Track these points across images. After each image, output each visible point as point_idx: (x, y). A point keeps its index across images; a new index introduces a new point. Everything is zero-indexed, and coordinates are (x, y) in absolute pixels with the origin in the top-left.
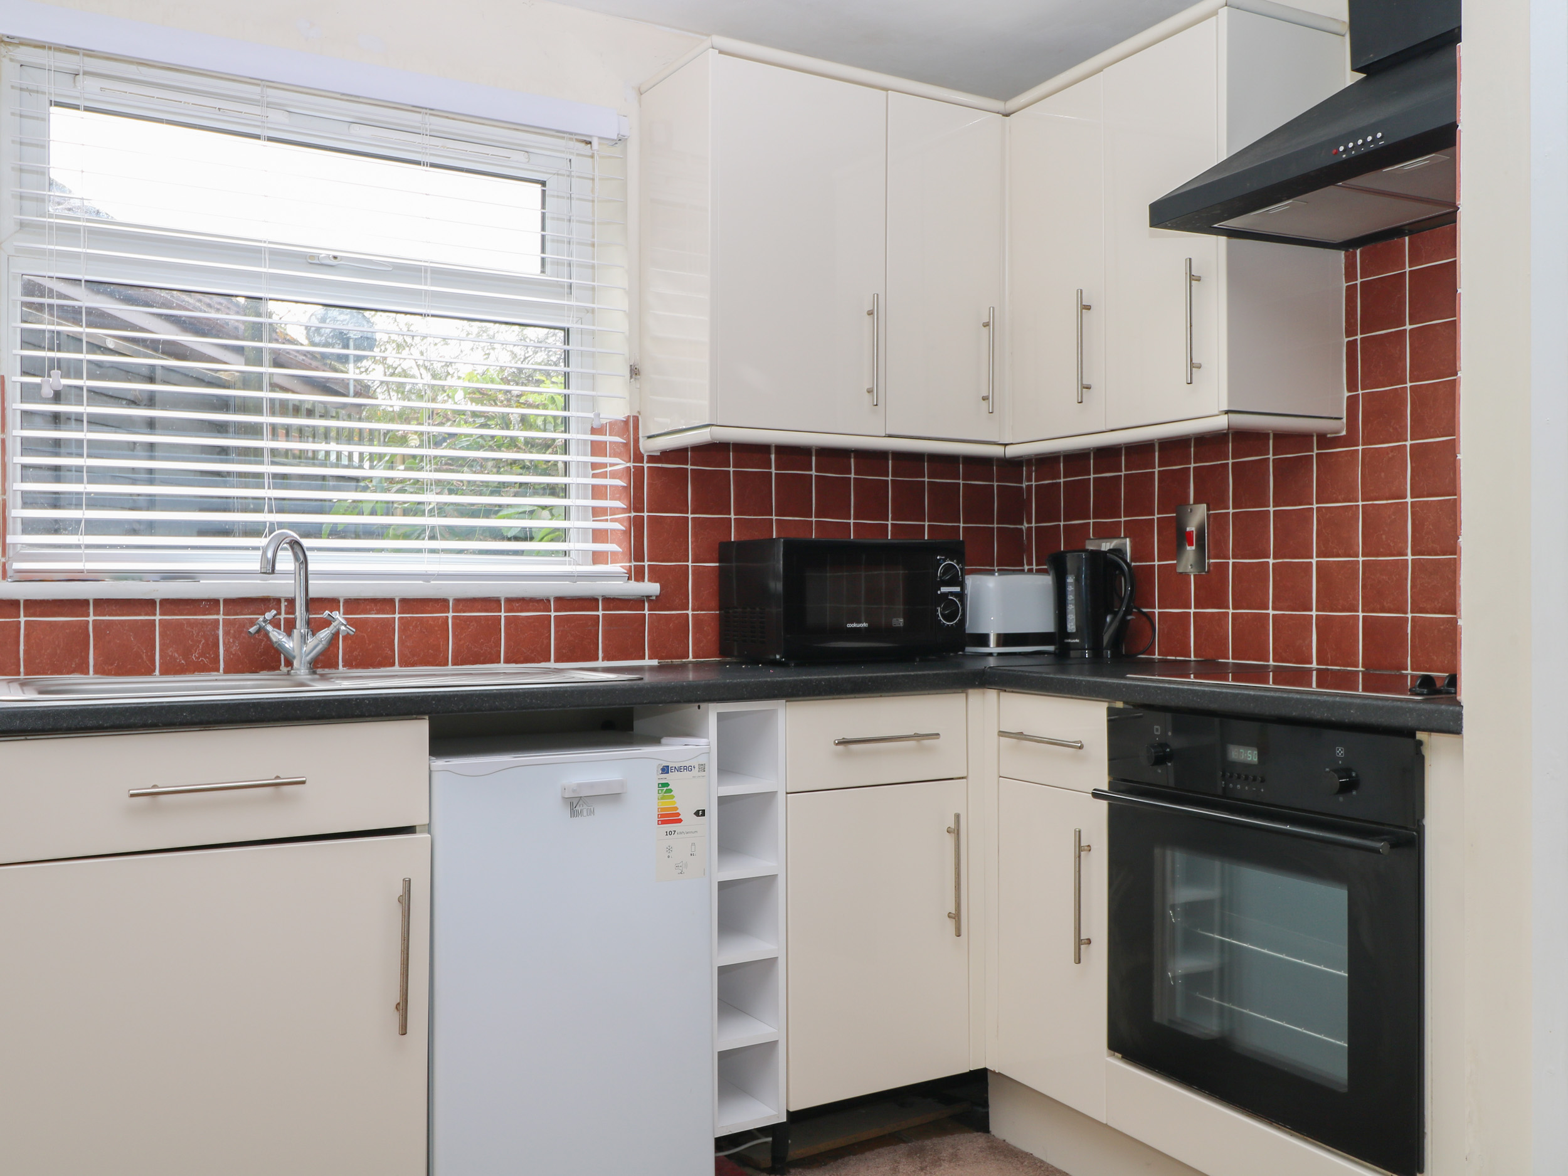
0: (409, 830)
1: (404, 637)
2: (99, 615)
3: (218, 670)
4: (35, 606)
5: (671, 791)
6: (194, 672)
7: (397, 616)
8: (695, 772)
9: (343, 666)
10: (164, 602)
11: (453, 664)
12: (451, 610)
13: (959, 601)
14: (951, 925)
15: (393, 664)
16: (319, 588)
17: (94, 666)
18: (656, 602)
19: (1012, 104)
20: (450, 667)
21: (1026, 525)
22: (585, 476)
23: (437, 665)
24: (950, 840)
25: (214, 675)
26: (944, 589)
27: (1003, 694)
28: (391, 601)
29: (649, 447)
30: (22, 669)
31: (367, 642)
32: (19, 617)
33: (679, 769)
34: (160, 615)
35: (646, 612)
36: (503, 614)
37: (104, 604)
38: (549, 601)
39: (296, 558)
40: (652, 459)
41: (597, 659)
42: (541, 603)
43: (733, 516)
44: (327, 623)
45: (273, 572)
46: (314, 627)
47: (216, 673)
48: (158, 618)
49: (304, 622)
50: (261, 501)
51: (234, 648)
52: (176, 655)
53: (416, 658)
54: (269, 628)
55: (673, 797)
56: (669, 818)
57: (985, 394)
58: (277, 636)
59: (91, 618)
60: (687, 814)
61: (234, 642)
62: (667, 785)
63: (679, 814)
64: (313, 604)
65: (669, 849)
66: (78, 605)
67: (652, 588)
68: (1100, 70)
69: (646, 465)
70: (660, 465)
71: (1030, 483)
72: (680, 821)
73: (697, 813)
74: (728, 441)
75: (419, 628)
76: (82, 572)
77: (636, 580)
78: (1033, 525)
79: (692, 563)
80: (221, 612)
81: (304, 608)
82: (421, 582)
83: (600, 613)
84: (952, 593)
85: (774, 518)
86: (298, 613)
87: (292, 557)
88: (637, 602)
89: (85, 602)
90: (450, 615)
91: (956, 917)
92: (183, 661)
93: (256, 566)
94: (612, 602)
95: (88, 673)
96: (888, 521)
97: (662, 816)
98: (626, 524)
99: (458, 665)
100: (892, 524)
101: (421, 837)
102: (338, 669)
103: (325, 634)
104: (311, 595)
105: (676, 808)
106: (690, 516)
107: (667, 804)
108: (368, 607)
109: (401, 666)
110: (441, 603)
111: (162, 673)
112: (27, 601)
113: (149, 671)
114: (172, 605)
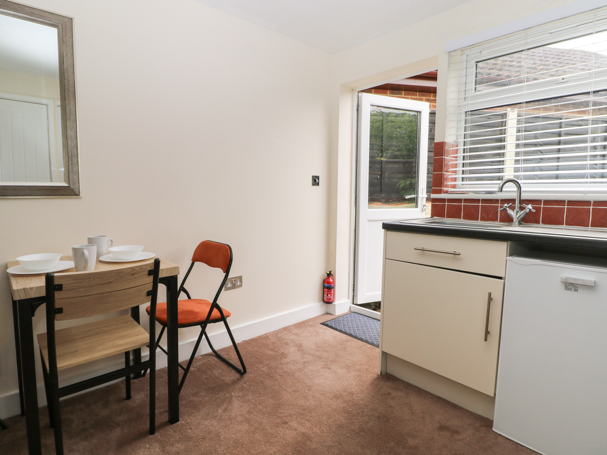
0: (500, 278)
1: (568, 215)
2: (465, 203)
3: (497, 221)
4: (450, 200)
6: (490, 221)
7: (566, 207)
9: (542, 223)
10: (483, 200)
11: (591, 226)
12: (592, 205)
15: (563, 224)
16: (524, 196)
17: (463, 217)
20: (590, 227)
23: (583, 226)
25: (496, 223)
28: (564, 201)
30: (446, 216)
31: (552, 215)
32: (445, 203)
34: (481, 203)
37: (466, 200)
39: (517, 186)
44: (526, 207)
45: (501, 191)
46: (522, 208)
47: (497, 222)
48: (480, 204)
49: (518, 207)
50: (519, 169)
51: (503, 214)
52: (485, 215)
53: (573, 223)
54: (508, 209)
58: (510, 212)
59: (463, 204)
61: (503, 213)
64: (522, 202)
66: (459, 200)
75: (575, 212)
76: (464, 191)
80: (499, 203)
81: (518, 203)
82: (582, 195)
86: (516, 204)
87: (516, 186)
89: (461, 199)
90: (591, 207)
92: (487, 217)
95: (461, 219)
99: (594, 227)
102: (540, 224)
103: (525, 211)
104: (522, 198)
108: (553, 203)
109: (566, 225)
110: (587, 203)
111: (481, 220)
112: (447, 199)
113: (477, 219)
114: (485, 201)
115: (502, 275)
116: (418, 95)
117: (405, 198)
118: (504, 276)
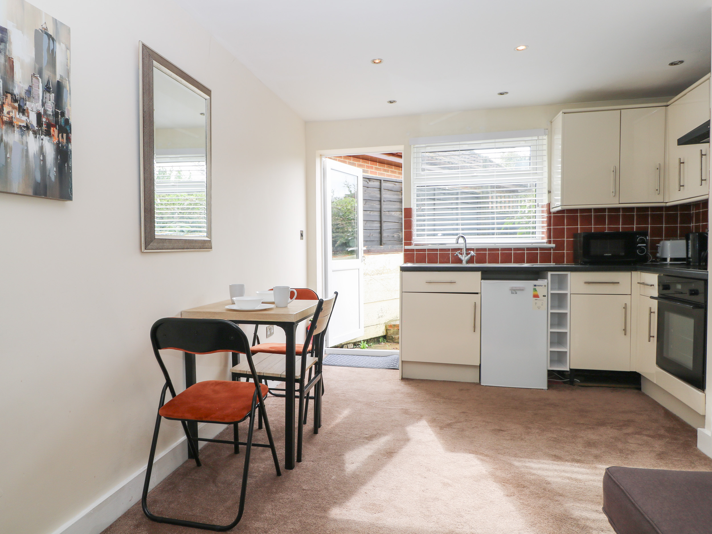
0: (477, 293)
1: (489, 257)
4: (418, 250)
5: (536, 290)
6: (445, 263)
7: (487, 252)
8: (543, 287)
9: (474, 262)
13: (645, 248)
14: (623, 332)
16: (469, 246)
17: (427, 261)
18: (554, 249)
19: (669, 103)
21: (692, 224)
22: (540, 218)
23: (496, 263)
24: (624, 310)
26: (639, 245)
27: (641, 273)
28: (486, 249)
29: (552, 210)
30: (415, 262)
31: (480, 258)
32: (415, 252)
33: (539, 286)
35: (552, 251)
36: (513, 252)
37: (429, 250)
38: (525, 249)
39: (464, 240)
40: (554, 213)
41: (538, 263)
42: (523, 249)
43: (579, 227)
44: (470, 253)
45: (458, 243)
46: (467, 254)
47: (449, 262)
48: (438, 252)
49: (465, 253)
50: (464, 229)
51: (452, 258)
53: (492, 262)
54: (459, 254)
55: (537, 292)
56: (536, 296)
57: (657, 189)
58: (460, 256)
59: (427, 252)
60: (541, 295)
62: (535, 289)
63: (538, 296)
64: (467, 250)
65: (536, 303)
66: (424, 250)
67: (553, 245)
68: (686, 94)
69: (552, 215)
70: (556, 215)
71: (693, 211)
72: (539, 297)
73: (543, 296)
74: (577, 208)
75: (492, 255)
77: (549, 243)
78: (694, 224)
79: (566, 239)
80: (450, 251)
81: (465, 250)
82: (494, 245)
83: (539, 252)
84: (642, 246)
85: (593, 226)
87: (462, 240)
88: (550, 249)
90: (500, 252)
91: (625, 330)
92: (443, 260)
93: (455, 242)
94: (542, 249)
95: (426, 263)
96: (634, 225)
97: (534, 296)
98: (546, 230)
100: (636, 227)
101: (479, 295)
103: (469, 256)
104: (467, 248)
105: (538, 294)
106: (565, 227)
107: (536, 293)
108: (481, 250)
109: (488, 263)
110: (497, 250)
111: (439, 263)
112: (416, 249)
113: (437, 263)
114: (441, 250)
115: (479, 291)
116: (378, 165)
117: (347, 250)
118: (480, 292)
